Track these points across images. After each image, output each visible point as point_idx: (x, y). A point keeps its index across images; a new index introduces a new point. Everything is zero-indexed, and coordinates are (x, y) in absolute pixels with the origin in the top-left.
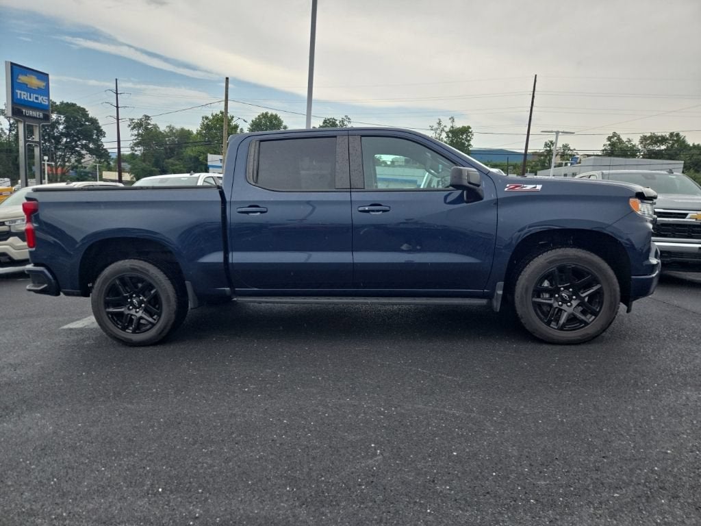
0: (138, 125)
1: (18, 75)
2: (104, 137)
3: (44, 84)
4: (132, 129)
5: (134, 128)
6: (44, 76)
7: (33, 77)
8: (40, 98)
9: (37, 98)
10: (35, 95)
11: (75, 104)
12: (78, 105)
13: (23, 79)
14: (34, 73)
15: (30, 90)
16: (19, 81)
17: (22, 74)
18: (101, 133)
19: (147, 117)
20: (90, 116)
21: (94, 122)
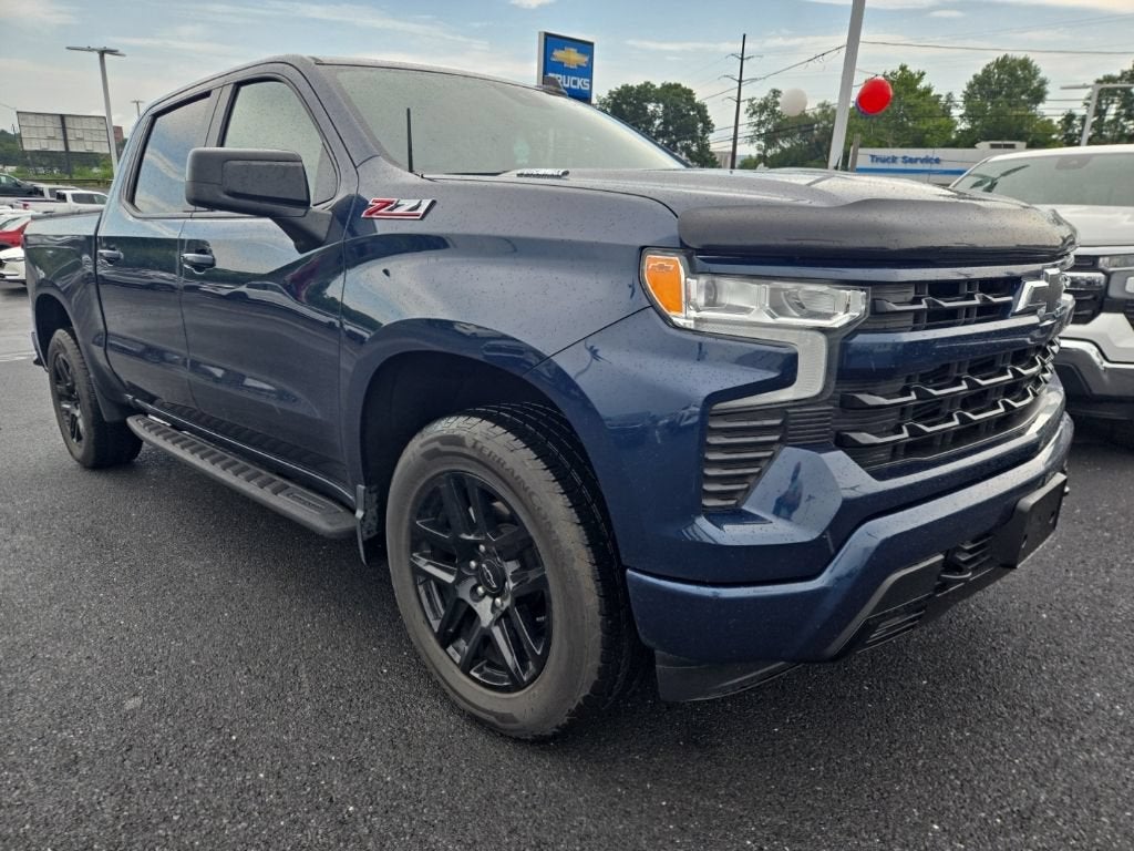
0: (763, 107)
1: (553, 51)
2: (712, 132)
3: (586, 59)
4: (751, 115)
5: (755, 113)
6: (586, 47)
7: (572, 49)
8: (579, 83)
9: (575, 83)
10: (573, 78)
11: (680, 85)
12: (683, 86)
13: (559, 55)
14: (575, 43)
15: (567, 71)
16: (553, 59)
17: (558, 49)
18: (708, 127)
19: (776, 93)
20: (696, 101)
21: (701, 109)
